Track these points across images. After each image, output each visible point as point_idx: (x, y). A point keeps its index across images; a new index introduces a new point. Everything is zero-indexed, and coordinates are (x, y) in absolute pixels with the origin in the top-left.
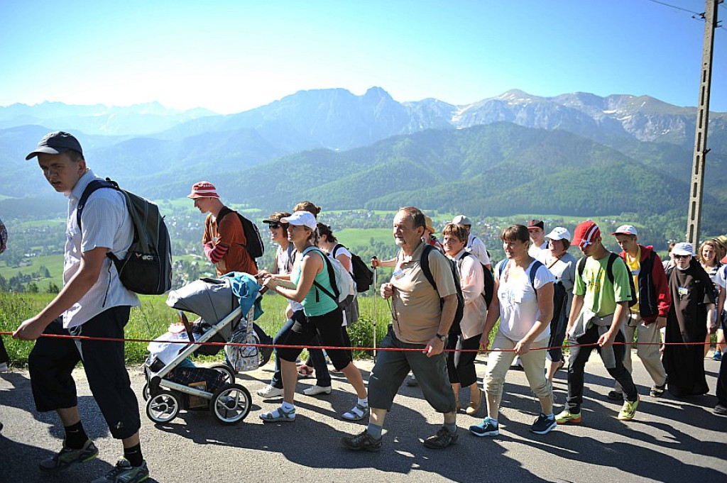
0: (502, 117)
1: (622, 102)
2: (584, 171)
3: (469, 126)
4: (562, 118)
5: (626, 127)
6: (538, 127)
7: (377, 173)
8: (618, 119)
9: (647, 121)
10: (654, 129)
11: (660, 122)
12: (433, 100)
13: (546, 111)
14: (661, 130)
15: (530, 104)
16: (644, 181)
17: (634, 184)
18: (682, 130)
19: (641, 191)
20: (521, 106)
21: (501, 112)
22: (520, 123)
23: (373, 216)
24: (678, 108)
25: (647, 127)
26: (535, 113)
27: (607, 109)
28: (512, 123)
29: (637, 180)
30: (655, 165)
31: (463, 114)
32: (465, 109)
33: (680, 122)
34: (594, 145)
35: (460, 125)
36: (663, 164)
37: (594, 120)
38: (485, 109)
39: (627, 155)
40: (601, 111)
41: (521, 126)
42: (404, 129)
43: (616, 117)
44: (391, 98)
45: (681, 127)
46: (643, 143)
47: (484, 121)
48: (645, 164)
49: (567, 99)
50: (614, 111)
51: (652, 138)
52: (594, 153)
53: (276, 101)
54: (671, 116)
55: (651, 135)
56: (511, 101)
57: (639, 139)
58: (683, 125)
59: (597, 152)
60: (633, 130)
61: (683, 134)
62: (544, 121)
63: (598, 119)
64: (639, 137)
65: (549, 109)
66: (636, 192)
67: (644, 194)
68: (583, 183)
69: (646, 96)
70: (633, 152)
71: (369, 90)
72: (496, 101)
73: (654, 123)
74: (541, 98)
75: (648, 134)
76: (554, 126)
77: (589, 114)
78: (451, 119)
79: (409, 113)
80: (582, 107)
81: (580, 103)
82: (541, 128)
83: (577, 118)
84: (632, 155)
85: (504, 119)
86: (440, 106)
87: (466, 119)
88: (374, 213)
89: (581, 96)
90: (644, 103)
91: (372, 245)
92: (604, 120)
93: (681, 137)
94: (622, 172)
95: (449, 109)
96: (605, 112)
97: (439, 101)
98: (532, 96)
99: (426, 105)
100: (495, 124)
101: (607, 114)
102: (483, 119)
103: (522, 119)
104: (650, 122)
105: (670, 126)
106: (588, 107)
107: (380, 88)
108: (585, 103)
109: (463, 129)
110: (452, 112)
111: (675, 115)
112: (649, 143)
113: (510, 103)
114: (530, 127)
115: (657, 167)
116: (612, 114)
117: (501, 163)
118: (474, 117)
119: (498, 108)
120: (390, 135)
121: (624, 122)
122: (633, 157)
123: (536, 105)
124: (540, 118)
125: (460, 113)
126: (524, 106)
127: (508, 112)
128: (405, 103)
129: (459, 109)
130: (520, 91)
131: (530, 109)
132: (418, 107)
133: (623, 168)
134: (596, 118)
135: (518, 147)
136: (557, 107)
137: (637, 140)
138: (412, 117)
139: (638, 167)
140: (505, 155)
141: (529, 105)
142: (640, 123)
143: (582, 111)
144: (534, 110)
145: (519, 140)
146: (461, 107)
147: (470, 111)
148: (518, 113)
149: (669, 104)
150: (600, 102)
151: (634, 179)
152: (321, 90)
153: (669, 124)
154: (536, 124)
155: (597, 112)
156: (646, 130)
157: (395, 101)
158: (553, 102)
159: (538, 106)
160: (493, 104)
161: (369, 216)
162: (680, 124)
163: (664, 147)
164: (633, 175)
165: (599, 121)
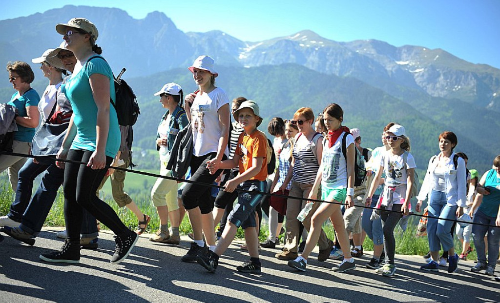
0: (293, 58)
1: (416, 54)
2: (374, 123)
3: (258, 65)
4: (354, 65)
5: (418, 80)
6: (329, 73)
7: (154, 108)
8: (410, 71)
9: (439, 76)
10: (445, 84)
11: (451, 78)
12: (220, 33)
13: (338, 56)
14: (452, 86)
15: (323, 47)
16: (433, 137)
17: (423, 140)
18: (473, 88)
19: (430, 147)
20: (313, 49)
21: (293, 54)
22: (310, 67)
23: (148, 156)
24: (471, 64)
25: (439, 82)
26: (327, 57)
27: (400, 60)
28: (303, 67)
29: (427, 136)
30: (445, 122)
31: (251, 51)
32: (254, 47)
33: (471, 79)
34: (385, 96)
35: (248, 63)
36: (452, 121)
37: (386, 70)
38: (275, 48)
39: (417, 109)
40: (393, 61)
41: (312, 71)
42: (187, 62)
43: (409, 69)
44: (174, 26)
45: (473, 85)
46: (433, 98)
47: (273, 61)
48: (435, 119)
49: (360, 46)
50: (406, 63)
51: (443, 94)
52: (385, 105)
53: (38, 13)
54: (463, 72)
55: (442, 90)
56: (303, 43)
57: (430, 93)
58: (474, 82)
59: (388, 104)
60: (424, 84)
61: (474, 92)
62: (336, 67)
63: (390, 69)
64: (430, 92)
65: (341, 54)
66: (425, 148)
67: (432, 151)
68: (373, 135)
69: (440, 49)
70: (424, 107)
71: (149, 14)
72: (287, 41)
73: (446, 78)
74: (335, 42)
75: (439, 89)
76: (346, 73)
77: (381, 64)
78: (239, 56)
79: (193, 46)
80: (375, 56)
81: (373, 52)
82: (334, 75)
83: (370, 67)
84: (422, 109)
85: (295, 62)
86: (228, 40)
87: (255, 58)
88: (148, 152)
89: (375, 44)
90: (437, 56)
91: (146, 188)
92: (396, 71)
93: (471, 94)
94: (412, 127)
95: (237, 45)
96: (398, 63)
97: (226, 34)
98: (324, 39)
99: (213, 37)
100: (285, 66)
101: (399, 65)
102: (273, 59)
103: (313, 63)
104: (442, 77)
105: (462, 83)
106: (381, 56)
107: (162, 13)
108: (379, 52)
109: (251, 68)
110: (240, 48)
111: (468, 72)
112: (439, 98)
113: (302, 45)
114: (321, 72)
115: (447, 123)
116: (405, 65)
117: (289, 108)
118: (263, 56)
119: (289, 48)
120: (170, 68)
121: (416, 75)
122: (423, 112)
123: (328, 49)
124: (331, 63)
125: (248, 50)
126: (317, 49)
127: (298, 53)
128: (190, 33)
129: (247, 46)
130: (313, 33)
131: (322, 53)
132: (203, 39)
133: (413, 122)
134: (389, 69)
135: (308, 92)
136: (350, 53)
137: (428, 94)
138: (197, 50)
139: (427, 123)
140: (293, 100)
141: (321, 48)
142: (432, 77)
143: (375, 60)
144: (326, 53)
145: (309, 85)
146: (250, 44)
147: (258, 50)
148: (309, 57)
149: (462, 60)
150: (393, 52)
151: (423, 135)
152: (94, 8)
153: (460, 81)
154: (327, 69)
155: (390, 61)
156: (438, 85)
157: (179, 31)
158: (346, 48)
159: (331, 50)
160: (284, 44)
161: (143, 155)
162: (472, 82)
163: (454, 103)
164: (422, 131)
165: (392, 71)
